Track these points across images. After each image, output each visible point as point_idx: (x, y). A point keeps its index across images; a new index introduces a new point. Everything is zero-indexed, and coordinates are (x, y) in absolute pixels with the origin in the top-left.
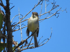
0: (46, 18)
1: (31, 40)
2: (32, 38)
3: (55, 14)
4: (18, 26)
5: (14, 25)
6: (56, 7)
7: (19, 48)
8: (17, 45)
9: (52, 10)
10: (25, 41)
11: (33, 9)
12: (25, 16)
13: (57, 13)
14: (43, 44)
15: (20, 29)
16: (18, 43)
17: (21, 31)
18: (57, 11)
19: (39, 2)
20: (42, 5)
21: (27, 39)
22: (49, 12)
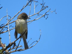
0: (35, 20)
1: (20, 42)
2: (21, 40)
3: (44, 15)
4: (6, 28)
5: (2, 27)
6: (45, 8)
7: (7, 51)
8: (5, 48)
9: (41, 11)
10: (13, 43)
11: (22, 10)
12: (13, 18)
13: (46, 14)
14: (32, 47)
15: (8, 31)
16: (6, 46)
17: (9, 33)
18: (46, 13)
19: (28, 3)
20: (30, 6)
21: (15, 41)
22: (38, 14)
